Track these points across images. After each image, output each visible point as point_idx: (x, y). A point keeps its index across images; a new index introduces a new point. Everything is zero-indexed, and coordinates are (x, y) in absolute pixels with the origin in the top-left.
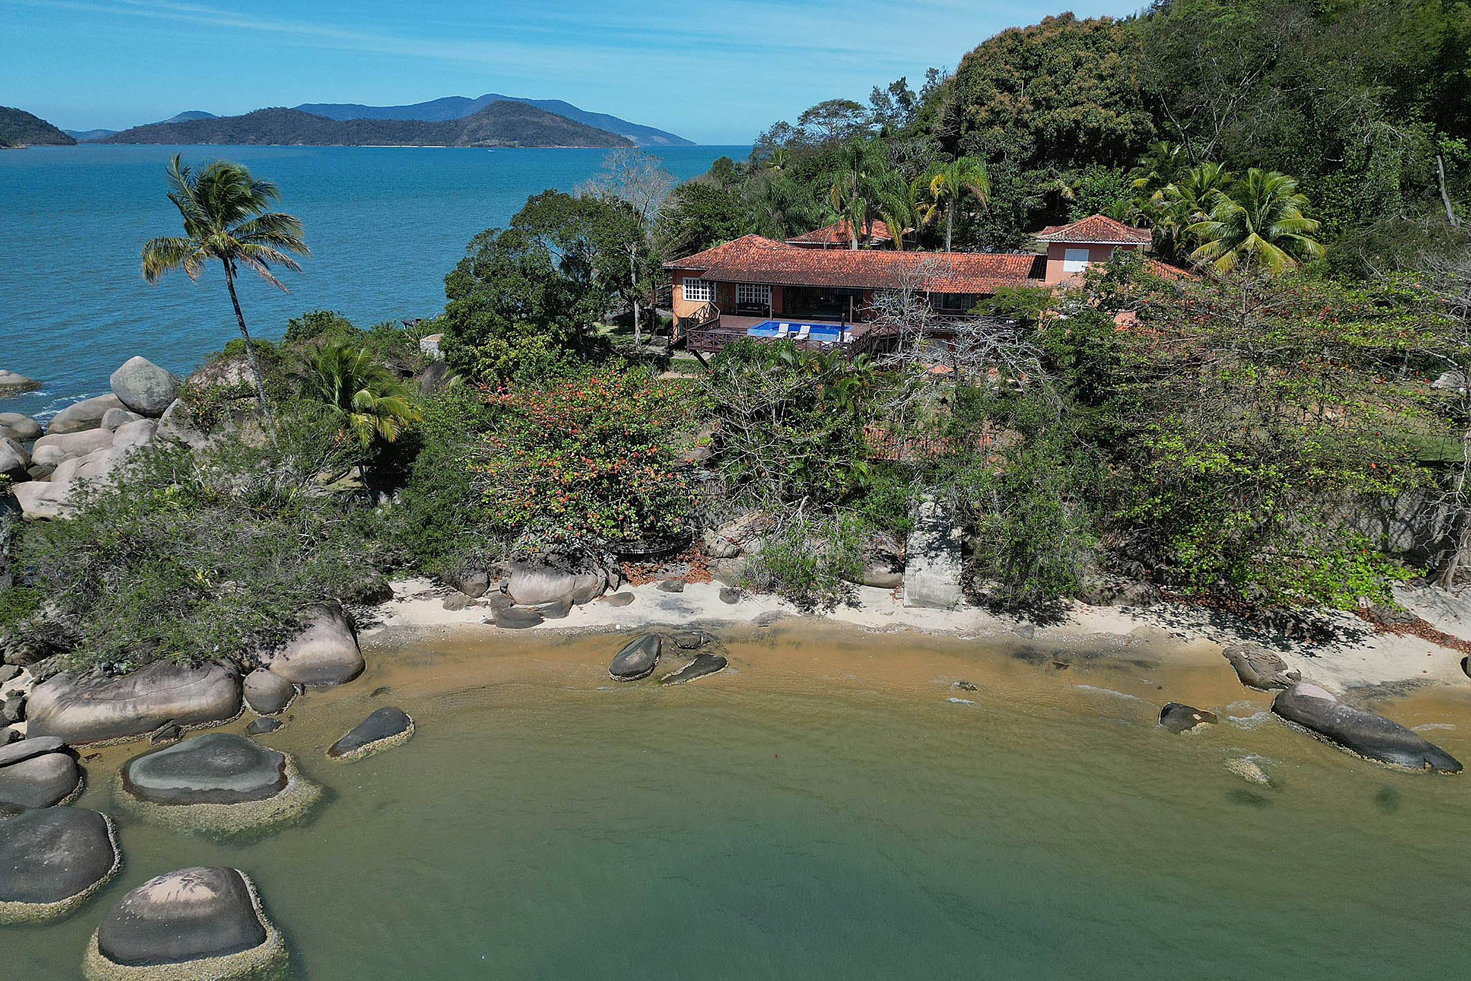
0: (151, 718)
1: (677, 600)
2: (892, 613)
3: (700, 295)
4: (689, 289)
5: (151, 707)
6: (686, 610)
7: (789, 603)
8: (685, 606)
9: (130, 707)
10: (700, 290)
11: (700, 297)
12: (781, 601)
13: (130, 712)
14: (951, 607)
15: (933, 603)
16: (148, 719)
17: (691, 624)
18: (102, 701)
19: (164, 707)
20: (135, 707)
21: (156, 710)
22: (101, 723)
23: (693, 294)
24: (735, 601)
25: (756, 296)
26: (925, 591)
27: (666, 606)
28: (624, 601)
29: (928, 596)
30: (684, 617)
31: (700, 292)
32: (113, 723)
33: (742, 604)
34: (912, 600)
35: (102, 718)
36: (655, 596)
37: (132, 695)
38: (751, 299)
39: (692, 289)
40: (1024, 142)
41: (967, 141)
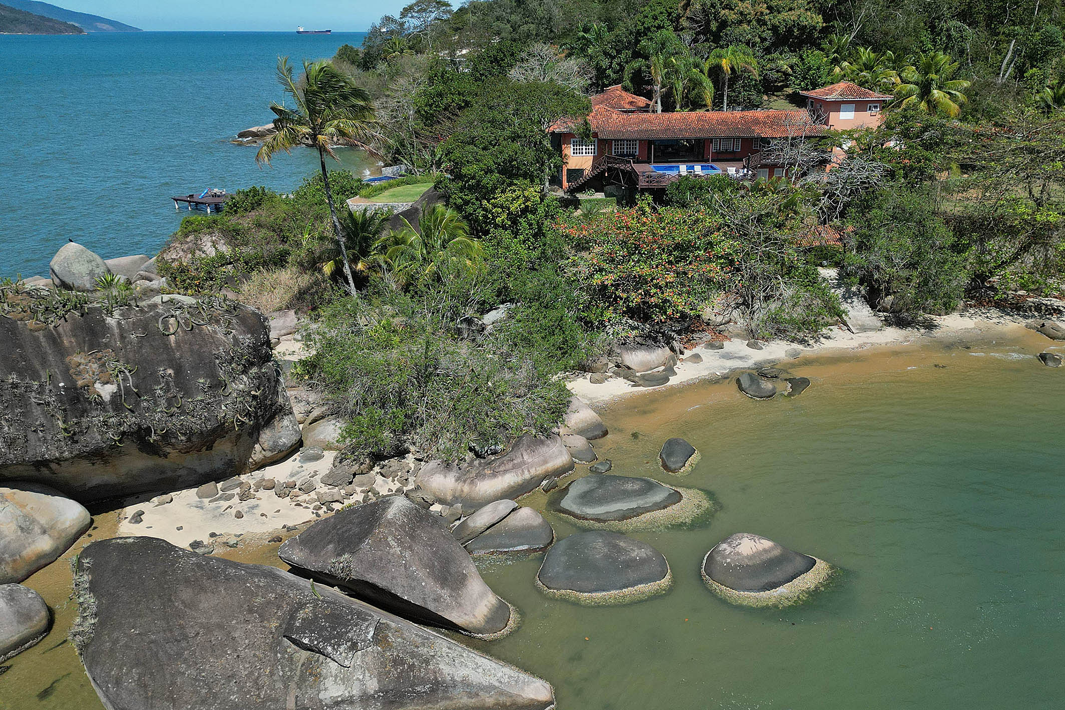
0: (538, 476)
1: (725, 353)
3: (584, 151)
4: (575, 147)
5: (537, 469)
9: (526, 472)
10: (584, 147)
11: (584, 153)
12: (786, 343)
13: (527, 476)
14: (878, 329)
15: (868, 328)
16: (536, 478)
18: (506, 471)
19: (544, 467)
20: (529, 471)
21: (540, 470)
22: (513, 487)
23: (578, 151)
25: (627, 148)
31: (584, 149)
32: (519, 485)
34: (857, 329)
35: (512, 484)
37: (524, 463)
38: (623, 152)
39: (578, 147)
40: (764, 35)
41: (726, 35)
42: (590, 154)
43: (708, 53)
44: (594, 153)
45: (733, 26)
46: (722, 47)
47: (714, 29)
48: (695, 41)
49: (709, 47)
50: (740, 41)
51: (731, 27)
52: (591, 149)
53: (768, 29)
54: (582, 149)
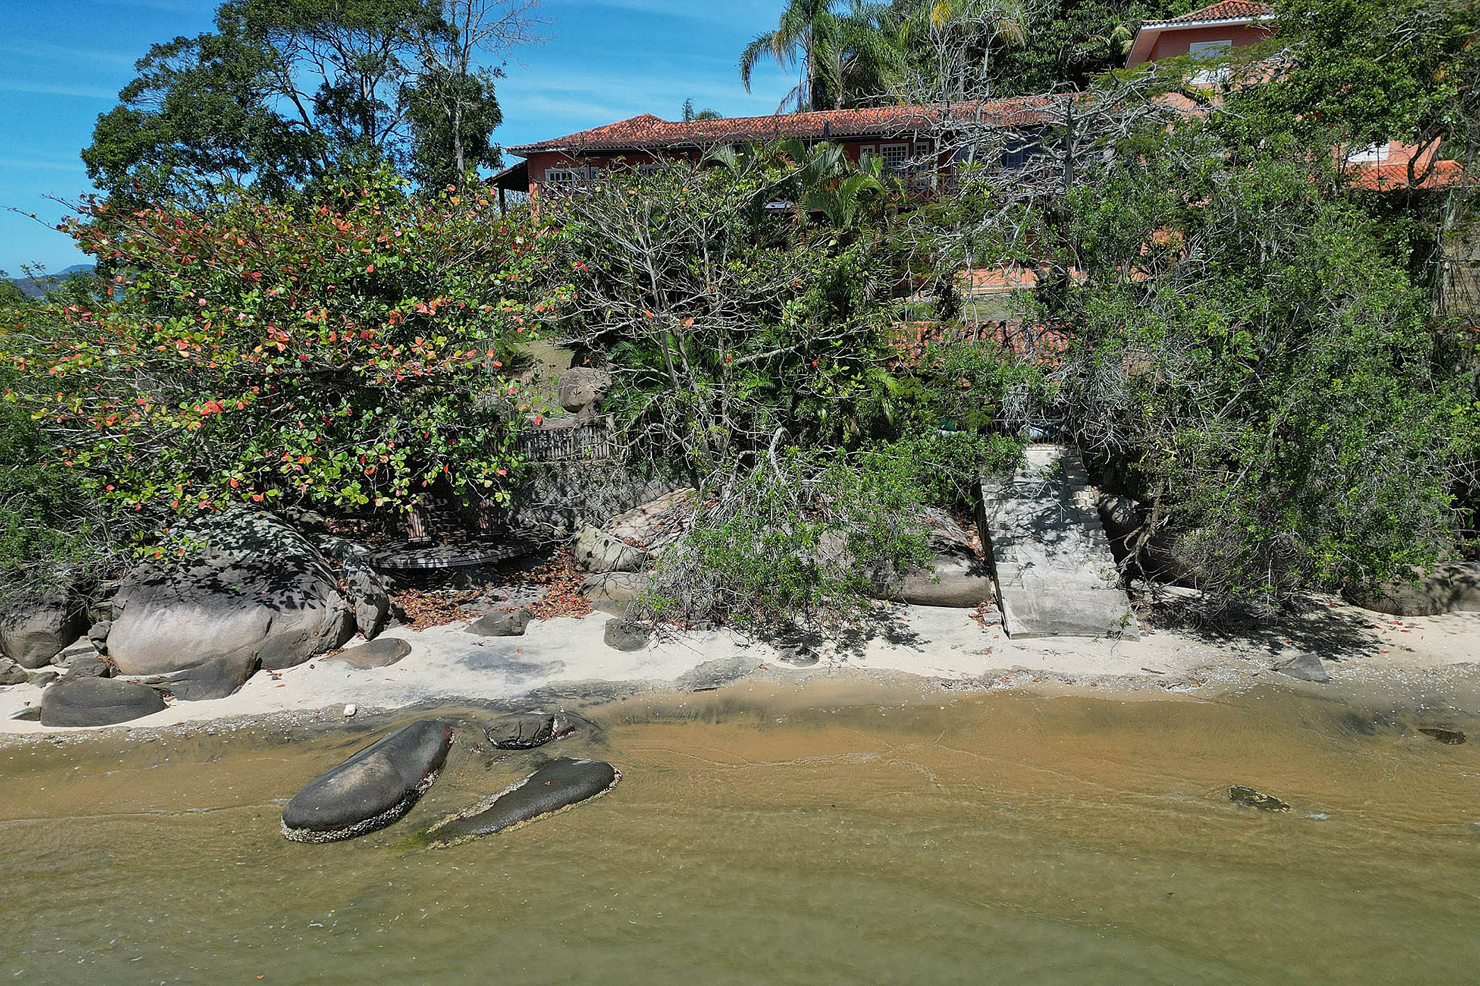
1: (508, 649)
2: (989, 651)
6: (526, 668)
7: (758, 644)
8: (525, 659)
12: (742, 638)
14: (1114, 632)
15: (1071, 625)
17: (533, 694)
24: (639, 645)
26: (1048, 603)
27: (478, 662)
28: (380, 658)
29: (1055, 612)
30: (519, 681)
33: (654, 650)
34: (1028, 622)
36: (457, 645)
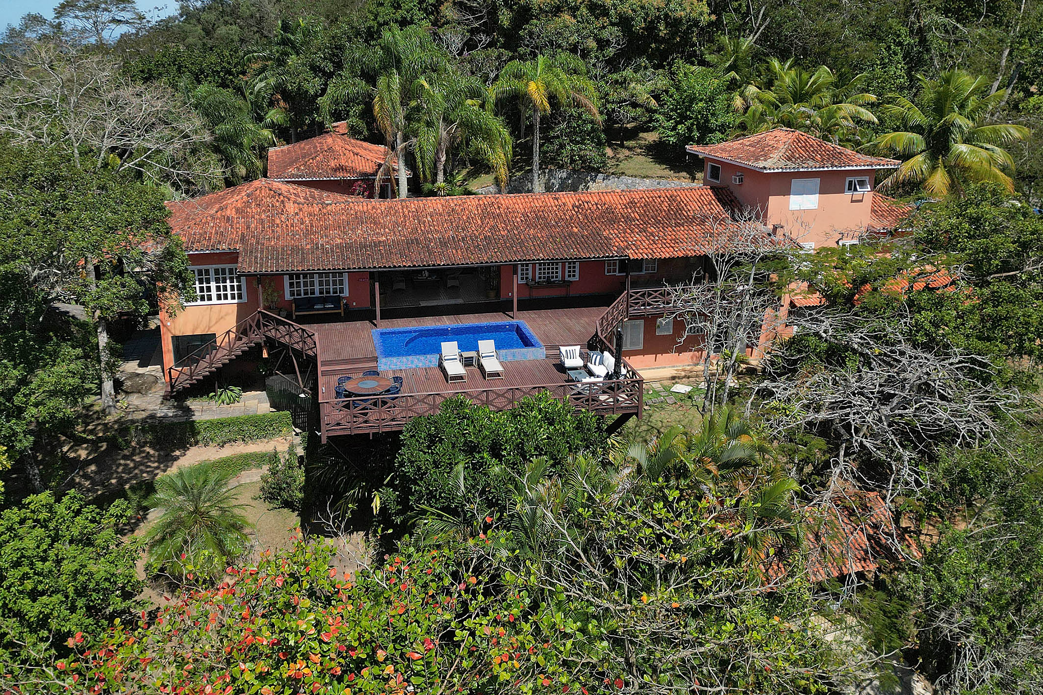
10: (214, 285)
40: (605, 34)
41: (531, 34)
42: (229, 301)
43: (497, 69)
44: (240, 297)
45: (543, 17)
46: (522, 58)
47: (506, 23)
48: (470, 45)
49: (499, 57)
50: (559, 46)
51: (539, 19)
52: (232, 288)
53: (612, 24)
54: (209, 289)
